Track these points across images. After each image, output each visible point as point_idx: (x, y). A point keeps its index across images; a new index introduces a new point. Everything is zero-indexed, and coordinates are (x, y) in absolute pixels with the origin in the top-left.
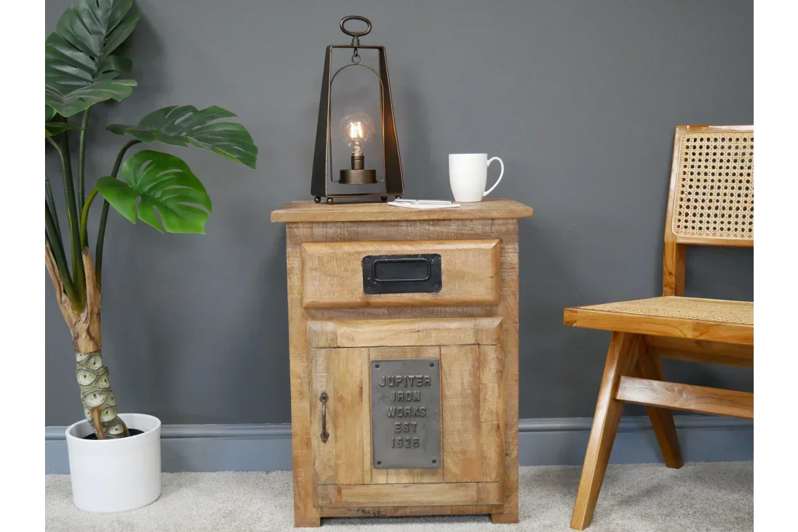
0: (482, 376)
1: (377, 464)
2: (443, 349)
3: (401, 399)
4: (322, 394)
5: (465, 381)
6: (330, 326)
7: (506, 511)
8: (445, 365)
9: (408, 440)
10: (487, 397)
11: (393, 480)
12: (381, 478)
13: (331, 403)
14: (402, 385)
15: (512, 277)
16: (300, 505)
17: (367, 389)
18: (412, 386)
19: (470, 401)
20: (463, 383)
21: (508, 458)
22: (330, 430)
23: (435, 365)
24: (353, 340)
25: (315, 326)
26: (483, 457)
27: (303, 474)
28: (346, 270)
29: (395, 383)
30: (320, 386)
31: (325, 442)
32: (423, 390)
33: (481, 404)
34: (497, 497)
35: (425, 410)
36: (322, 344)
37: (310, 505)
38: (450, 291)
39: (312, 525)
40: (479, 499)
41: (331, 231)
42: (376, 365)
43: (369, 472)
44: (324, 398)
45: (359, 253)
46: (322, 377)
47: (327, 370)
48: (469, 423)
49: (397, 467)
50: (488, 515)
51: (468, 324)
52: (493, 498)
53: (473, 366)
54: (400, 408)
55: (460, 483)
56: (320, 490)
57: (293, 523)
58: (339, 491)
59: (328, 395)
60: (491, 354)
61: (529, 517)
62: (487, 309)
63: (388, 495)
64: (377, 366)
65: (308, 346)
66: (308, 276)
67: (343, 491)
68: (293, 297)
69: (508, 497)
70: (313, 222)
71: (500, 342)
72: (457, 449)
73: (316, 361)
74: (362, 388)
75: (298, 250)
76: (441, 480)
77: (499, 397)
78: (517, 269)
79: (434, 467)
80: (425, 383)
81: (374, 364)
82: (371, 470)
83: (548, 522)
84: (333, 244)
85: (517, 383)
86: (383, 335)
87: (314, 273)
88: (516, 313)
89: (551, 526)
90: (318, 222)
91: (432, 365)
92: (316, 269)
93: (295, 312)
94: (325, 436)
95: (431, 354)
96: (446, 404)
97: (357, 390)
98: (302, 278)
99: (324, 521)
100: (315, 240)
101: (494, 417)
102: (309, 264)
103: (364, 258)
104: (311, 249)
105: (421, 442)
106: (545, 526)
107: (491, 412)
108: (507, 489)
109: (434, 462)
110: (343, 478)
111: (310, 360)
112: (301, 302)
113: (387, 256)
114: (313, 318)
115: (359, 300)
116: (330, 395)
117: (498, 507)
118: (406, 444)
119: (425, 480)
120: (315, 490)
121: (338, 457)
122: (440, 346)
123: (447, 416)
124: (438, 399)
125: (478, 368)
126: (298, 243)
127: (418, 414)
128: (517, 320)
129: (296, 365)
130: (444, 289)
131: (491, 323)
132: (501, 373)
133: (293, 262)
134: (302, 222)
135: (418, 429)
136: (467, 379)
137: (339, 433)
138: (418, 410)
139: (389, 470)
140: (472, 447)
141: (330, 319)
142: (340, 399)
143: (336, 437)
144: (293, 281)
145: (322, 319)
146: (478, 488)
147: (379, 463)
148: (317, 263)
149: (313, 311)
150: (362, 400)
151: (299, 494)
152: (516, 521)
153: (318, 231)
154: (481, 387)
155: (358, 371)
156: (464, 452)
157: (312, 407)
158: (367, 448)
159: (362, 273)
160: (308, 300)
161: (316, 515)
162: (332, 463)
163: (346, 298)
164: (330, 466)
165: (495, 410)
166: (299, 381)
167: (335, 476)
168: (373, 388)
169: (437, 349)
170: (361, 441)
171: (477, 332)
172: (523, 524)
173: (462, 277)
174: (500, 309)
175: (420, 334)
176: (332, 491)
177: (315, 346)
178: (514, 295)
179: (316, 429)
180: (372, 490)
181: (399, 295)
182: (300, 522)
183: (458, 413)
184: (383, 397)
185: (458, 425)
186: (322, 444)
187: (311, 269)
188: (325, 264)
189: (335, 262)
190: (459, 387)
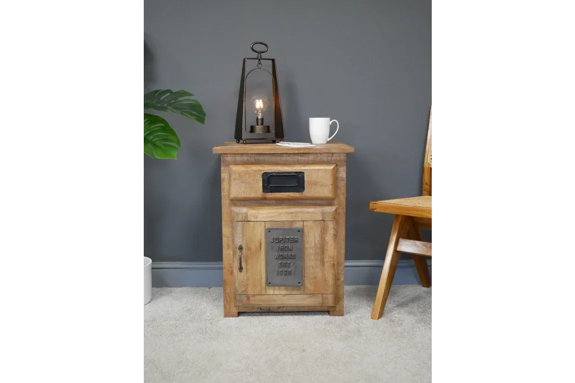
0: (325, 238)
1: (269, 284)
2: (305, 223)
3: (282, 249)
4: (240, 246)
6: (244, 210)
7: (337, 310)
8: (306, 231)
9: (285, 271)
10: (328, 249)
11: (277, 292)
12: (271, 291)
13: (244, 251)
14: (283, 242)
15: (342, 184)
16: (227, 305)
17: (264, 245)
18: (288, 242)
19: (319, 251)
20: (315, 241)
21: (339, 281)
22: (243, 265)
23: (301, 231)
24: (257, 218)
25: (236, 209)
26: (325, 280)
27: (229, 289)
28: (253, 180)
29: (279, 241)
30: (239, 242)
31: (241, 272)
32: (294, 245)
33: (325, 252)
34: (332, 302)
35: (295, 255)
36: (240, 219)
37: (232, 304)
38: (309, 192)
39: (233, 316)
40: (323, 303)
41: (245, 158)
42: (269, 231)
43: (264, 288)
44: (241, 248)
45: (261, 170)
46: (239, 237)
47: (243, 234)
48: (318, 262)
49: (279, 285)
50: (327, 311)
51: (318, 210)
52: (330, 302)
53: (321, 232)
54: (281, 254)
55: (313, 295)
56: (238, 298)
57: (223, 315)
58: (248, 298)
60: (331, 226)
61: (350, 313)
62: (329, 202)
63: (275, 300)
64: (270, 232)
65: (232, 220)
66: (233, 183)
67: (250, 298)
68: (224, 194)
69: (338, 302)
70: (235, 154)
71: (335, 219)
72: (312, 276)
73: (236, 228)
74: (261, 243)
75: (227, 168)
76: (303, 293)
77: (335, 248)
78: (345, 181)
79: (299, 286)
80: (295, 241)
81: (267, 231)
82: (266, 287)
83: (359, 315)
84: (246, 166)
85: (344, 242)
86: (273, 215)
87: (236, 182)
88: (344, 205)
89: (361, 318)
90: (238, 154)
91: (299, 231)
92: (237, 179)
93: (225, 202)
94: (241, 269)
95: (298, 225)
96: (306, 252)
97: (259, 245)
98: (230, 184)
99: (240, 314)
100: (236, 164)
101: (332, 259)
102: (233, 176)
103: (263, 174)
104: (234, 168)
105: (292, 272)
106: (357, 318)
107: (330, 257)
108: (338, 298)
109: (299, 283)
110: (250, 291)
111: (233, 228)
112: (229, 195)
113: (275, 173)
114: (235, 205)
115: (260, 196)
116: (244, 246)
117: (333, 307)
118: (284, 273)
119: (294, 292)
120: (235, 298)
121: (248, 280)
122: (303, 221)
123: (307, 258)
124: (302, 250)
125: (324, 233)
126: (228, 165)
127: (292, 257)
128: (345, 208)
129: (226, 230)
130: (305, 190)
131: (330, 209)
132: (336, 236)
133: (224, 175)
134: (230, 154)
135: (291, 265)
136: (318, 239)
137: (248, 267)
138: (291, 255)
139: (275, 288)
140: (320, 275)
141: (244, 206)
142: (249, 249)
143: (247, 269)
144: (225, 185)
145: (240, 206)
146: (322, 297)
147: (270, 283)
148: (237, 176)
149: (235, 202)
150: (261, 250)
151: (227, 301)
152: (342, 315)
153: (239, 158)
154: (325, 243)
155: (259, 234)
156: (315, 278)
157: (234, 253)
158: (264, 275)
159: (262, 182)
160: (232, 196)
161: (235, 311)
162: (245, 283)
163: (253, 195)
164: (244, 285)
165: (332, 256)
166: (227, 239)
167: (246, 290)
168: (268, 244)
169: (302, 223)
170: (260, 272)
171: (323, 214)
172: (346, 316)
173: (316, 184)
174: (336, 202)
175: (293, 214)
176: (244, 298)
177: (236, 220)
178: (344, 194)
179: (236, 265)
180: (266, 297)
181: (281, 193)
182: (227, 315)
183: (312, 257)
184: (273, 248)
185: (313, 263)
186: (239, 273)
187: (234, 179)
188: (242, 177)
189: (247, 175)
190: (313, 243)
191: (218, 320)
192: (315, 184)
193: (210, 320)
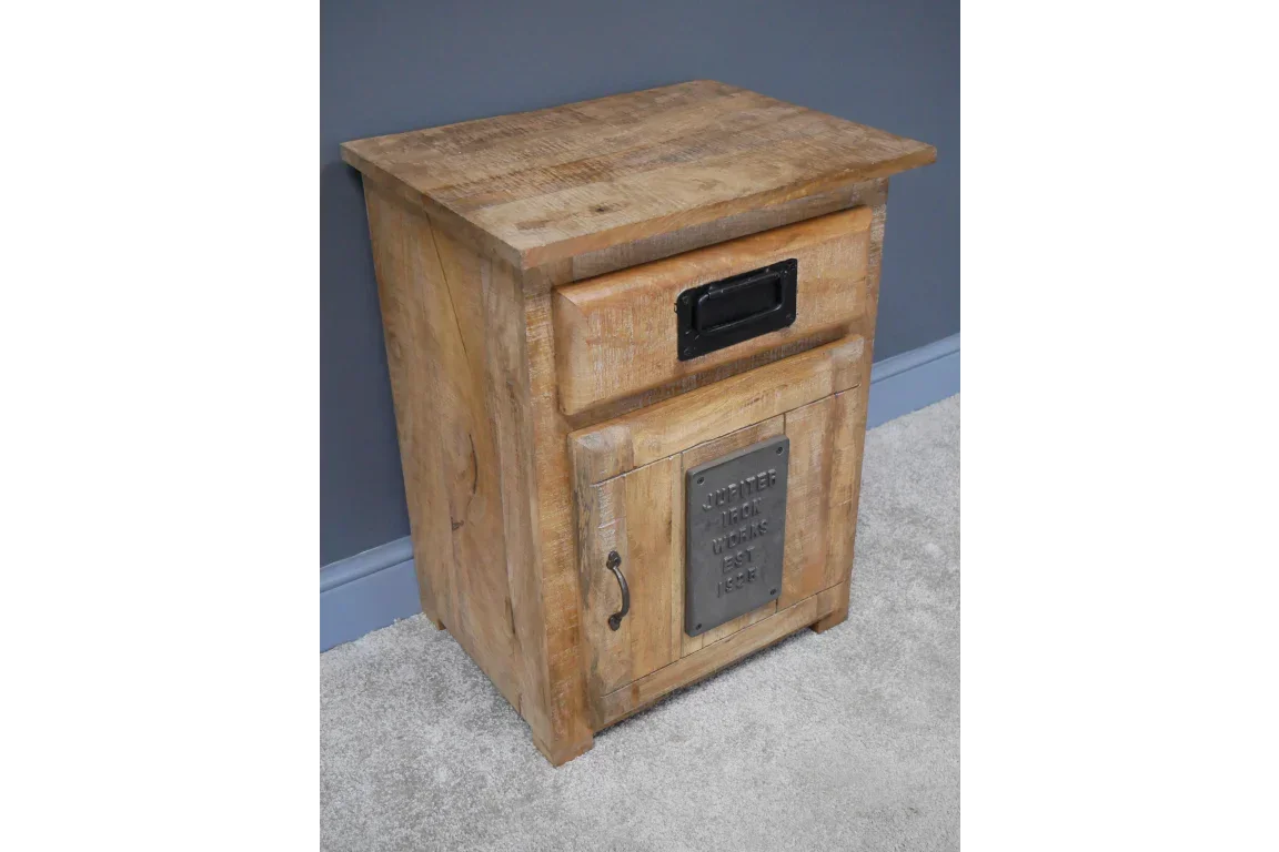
0: (836, 441)
1: (695, 629)
2: (788, 415)
3: (735, 520)
4: (610, 556)
5: (816, 453)
6: (617, 433)
8: (790, 440)
9: (742, 578)
10: (841, 469)
11: (711, 640)
12: (695, 645)
13: (623, 565)
14: (737, 497)
16: (563, 731)
17: (681, 523)
18: (750, 493)
19: (819, 485)
20: (811, 460)
23: (781, 446)
24: (658, 448)
25: (592, 441)
26: (828, 554)
27: (566, 687)
28: (650, 327)
29: (728, 498)
30: (607, 544)
31: (615, 629)
32: (768, 494)
33: (832, 482)
35: (767, 524)
36: (609, 471)
38: (810, 315)
40: (817, 615)
41: (605, 252)
42: (698, 479)
43: (679, 644)
44: (614, 561)
45: (671, 288)
46: (608, 527)
47: (618, 513)
48: (816, 516)
49: (720, 623)
51: (825, 365)
53: (827, 429)
54: (732, 534)
55: (795, 605)
58: (636, 690)
59: (620, 554)
60: (851, 401)
63: (706, 662)
64: (702, 481)
65: (569, 479)
66: (582, 355)
67: (641, 688)
68: (537, 396)
71: (862, 378)
72: (798, 560)
73: (599, 505)
74: (670, 522)
76: (775, 610)
77: (854, 462)
78: (881, 250)
79: (772, 600)
80: (770, 482)
81: (692, 479)
82: (682, 638)
86: (704, 424)
87: (596, 350)
88: (873, 324)
91: (777, 449)
92: (597, 341)
93: (545, 426)
94: (615, 620)
95: (773, 429)
96: (788, 500)
97: (664, 528)
98: (556, 358)
100: (578, 279)
101: (847, 494)
102: (583, 334)
103: (680, 299)
105: (757, 574)
107: (844, 489)
109: (773, 592)
110: (640, 669)
113: (717, 284)
115: (671, 376)
116: (622, 551)
118: (738, 583)
120: (596, 703)
121: (634, 641)
122: (784, 414)
123: (788, 516)
125: (833, 430)
127: (759, 532)
130: (796, 322)
131: (852, 355)
135: (756, 554)
136: (818, 449)
138: (759, 526)
139: (708, 632)
140: (816, 548)
142: (637, 552)
143: (631, 614)
144: (538, 366)
146: (819, 600)
147: (699, 627)
148: (599, 326)
150: (670, 541)
153: (583, 256)
154: (834, 456)
155: (666, 496)
156: (805, 560)
158: (677, 610)
159: (675, 326)
161: (589, 730)
162: (625, 656)
163: (650, 378)
164: (622, 661)
165: (848, 484)
166: (556, 543)
167: (630, 670)
169: (781, 420)
170: (669, 605)
171: (837, 371)
173: (825, 289)
175: (760, 401)
176: (624, 694)
177: (595, 478)
180: (682, 666)
181: (731, 348)
183: (802, 508)
184: (709, 525)
185: (802, 525)
186: (609, 632)
187: (589, 343)
188: (614, 326)
189: (631, 317)
190: (806, 468)
192: (824, 287)
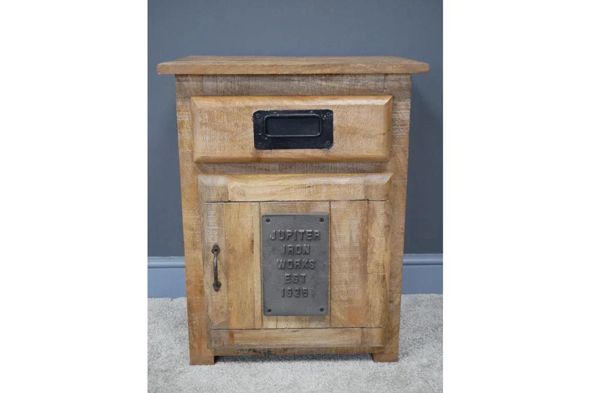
0: (369, 231)
1: (267, 311)
2: (333, 204)
3: (292, 253)
4: (214, 247)
5: (354, 235)
6: (221, 180)
7: (388, 351)
8: (334, 219)
9: (297, 290)
10: (375, 251)
11: (282, 325)
12: (271, 324)
13: (222, 254)
14: (292, 239)
15: (403, 134)
16: (195, 345)
17: (258, 243)
18: (302, 239)
19: (358, 254)
20: (351, 237)
21: (391, 305)
22: (222, 279)
23: (325, 220)
24: (244, 195)
25: (206, 180)
26: (368, 304)
27: (197, 318)
28: (237, 125)
29: (286, 237)
30: (212, 239)
31: (217, 290)
32: (313, 244)
33: (369, 257)
34: (380, 341)
35: (314, 263)
36: (213, 198)
37: (204, 346)
38: (341, 147)
39: (206, 363)
40: (363, 342)
41: (221, 84)
42: (266, 219)
43: (260, 318)
44: (216, 250)
45: (250, 108)
46: (213, 230)
47: (219, 223)
48: (357, 274)
49: (286, 314)
50: (373, 355)
51: (358, 180)
52: (376, 342)
53: (362, 221)
54: (290, 260)
55: (345, 329)
56: (214, 334)
57: (188, 361)
58: (232, 335)
59: (220, 246)
60: (380, 209)
61: (407, 354)
62: (377, 166)
63: (277, 338)
64: (268, 221)
65: (199, 198)
66: (198, 130)
67: (235, 335)
68: (183, 150)
69: (390, 338)
70: (202, 75)
71: (388, 198)
72: (344, 298)
73: (208, 215)
74: (253, 241)
75: (188, 104)
76: (329, 326)
77: (386, 250)
78: (408, 126)
79: (322, 313)
80: (315, 237)
81: (265, 219)
82: (262, 316)
83: (425, 361)
84: (222, 99)
85: (403, 236)
86: (274, 190)
87: (204, 128)
88: (405, 170)
89: (428, 366)
90: (208, 76)
91: (322, 220)
92: (206, 124)
93: (186, 166)
94: (217, 286)
95: (321, 209)
96: (334, 256)
97: (249, 243)
98: (192, 130)
99: (217, 359)
100: (204, 94)
101: (381, 269)
102: (199, 119)
103: (255, 114)
104: (201, 103)
105: (309, 292)
106: (423, 366)
107: (377, 265)
108: (390, 331)
109: (322, 310)
110: (235, 324)
111: (202, 214)
112: (192, 156)
113: (278, 112)
114: (205, 172)
115: (250, 156)
116: (222, 247)
117: (380, 348)
118: (295, 294)
119: (313, 325)
120: (208, 333)
121: (230, 304)
122: (330, 201)
123: (335, 267)
124: (327, 252)
125: (367, 223)
126: (187, 97)
127: (307, 266)
128: (406, 176)
129: (188, 217)
130: (335, 145)
131: (380, 179)
132: (388, 227)
133: (183, 117)
134: (191, 75)
135: (307, 280)
136: (356, 233)
137: (231, 283)
138: (308, 262)
139: (279, 317)
140: (359, 296)
141: (222, 173)
142: (231, 251)
143: (228, 287)
144: (184, 135)
145: (214, 173)
146: (363, 333)
147: (270, 311)
148: (207, 117)
149: (204, 165)
150: (253, 252)
151: (195, 336)
152: (396, 360)
153: (209, 84)
154: (369, 240)
155: (249, 224)
156: (350, 301)
157: (205, 258)
158: (258, 297)
159: (253, 129)
160: (198, 155)
161: (211, 355)
162: (224, 310)
163: (237, 154)
164: (222, 313)
165: (381, 262)
166: (192, 233)
167: (227, 322)
168: (265, 241)
169: (327, 204)
170: (252, 291)
171: (367, 188)
172: (403, 362)
174: (390, 166)
175: (311, 189)
176: (224, 335)
177: (205, 199)
178: (404, 151)
179: (209, 279)
180: (263, 333)
181: (290, 151)
182: (195, 361)
183: (346, 265)
184: (274, 250)
185: (346, 276)
186: (214, 293)
187: (201, 123)
188: (216, 119)
189: (225, 117)
190: (347, 240)
191: (181, 372)
192: (353, 132)
193: (166, 371)
